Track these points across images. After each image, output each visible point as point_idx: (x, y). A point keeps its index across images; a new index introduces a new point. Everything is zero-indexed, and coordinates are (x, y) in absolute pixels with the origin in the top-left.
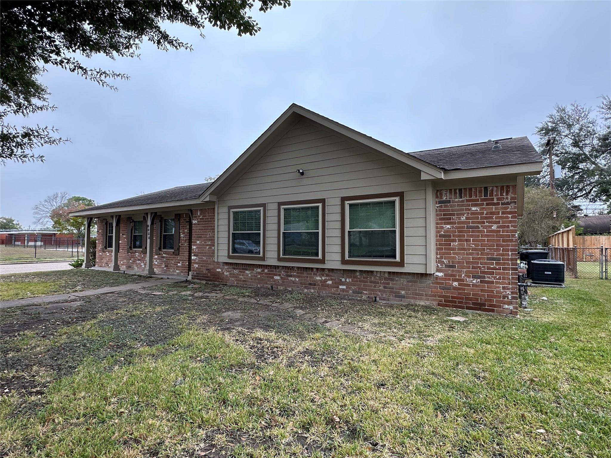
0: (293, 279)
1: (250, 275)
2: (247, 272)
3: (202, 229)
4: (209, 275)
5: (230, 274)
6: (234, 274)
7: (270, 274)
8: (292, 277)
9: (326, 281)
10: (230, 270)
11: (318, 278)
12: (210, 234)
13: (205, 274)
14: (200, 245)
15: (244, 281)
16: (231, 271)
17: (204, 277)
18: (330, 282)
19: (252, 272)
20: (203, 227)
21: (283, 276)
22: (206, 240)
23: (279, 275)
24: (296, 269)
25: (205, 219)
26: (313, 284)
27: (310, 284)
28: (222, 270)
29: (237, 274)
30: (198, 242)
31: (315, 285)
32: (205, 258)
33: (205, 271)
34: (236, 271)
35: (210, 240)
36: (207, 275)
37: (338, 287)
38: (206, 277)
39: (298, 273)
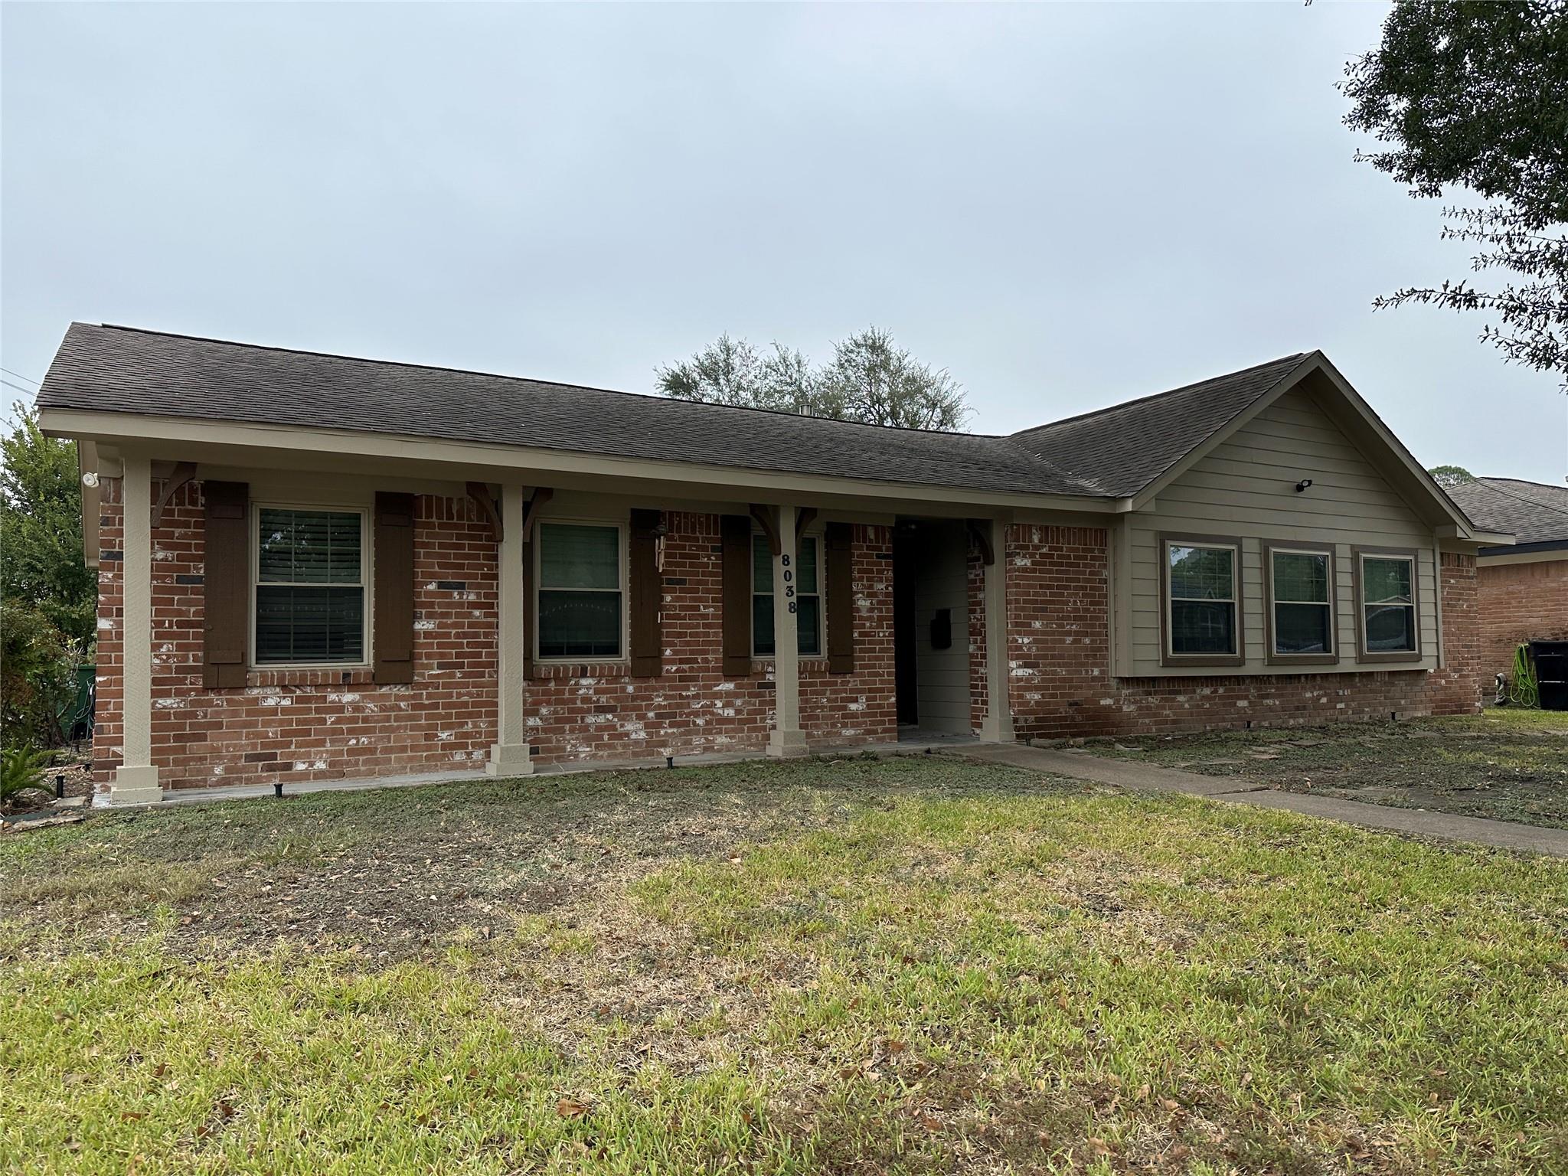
0: (1269, 702)
1: (1187, 706)
2: (1181, 698)
3: (1049, 587)
4: (1079, 718)
5: (1140, 709)
6: (1148, 708)
7: (1229, 697)
8: (1268, 698)
9: (1319, 698)
10: (1138, 698)
11: (1308, 695)
12: (1075, 602)
13: (1065, 718)
14: (1044, 633)
15: (1174, 722)
16: (1141, 700)
17: (1061, 726)
18: (1324, 700)
19: (1191, 698)
20: (1051, 579)
21: (1253, 699)
22: (1062, 619)
23: (1246, 698)
24: (1274, 681)
25: (1059, 557)
26: (1301, 708)
27: (1297, 708)
28: (1117, 701)
29: (1157, 706)
30: (1037, 625)
31: (1304, 708)
32: (1063, 672)
33: (1064, 710)
34: (1153, 700)
35: (1075, 618)
36: (1073, 718)
37: (1335, 708)
38: (1068, 726)
39: (1277, 689)
